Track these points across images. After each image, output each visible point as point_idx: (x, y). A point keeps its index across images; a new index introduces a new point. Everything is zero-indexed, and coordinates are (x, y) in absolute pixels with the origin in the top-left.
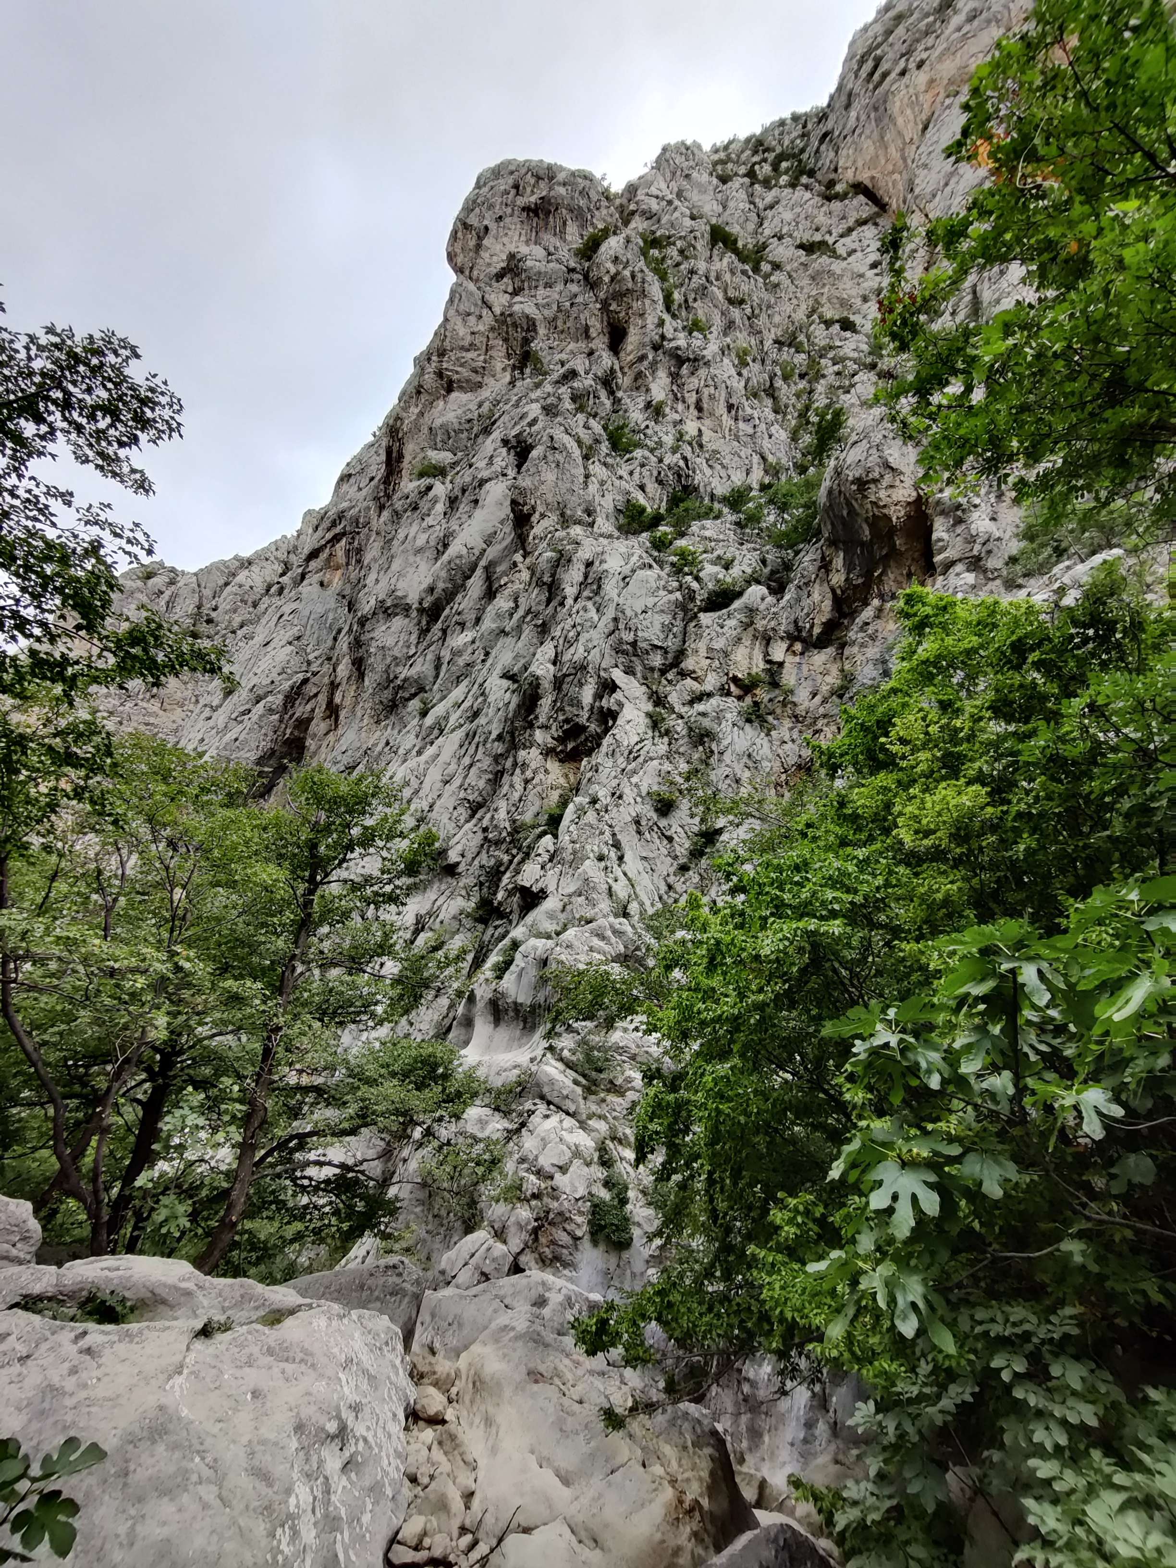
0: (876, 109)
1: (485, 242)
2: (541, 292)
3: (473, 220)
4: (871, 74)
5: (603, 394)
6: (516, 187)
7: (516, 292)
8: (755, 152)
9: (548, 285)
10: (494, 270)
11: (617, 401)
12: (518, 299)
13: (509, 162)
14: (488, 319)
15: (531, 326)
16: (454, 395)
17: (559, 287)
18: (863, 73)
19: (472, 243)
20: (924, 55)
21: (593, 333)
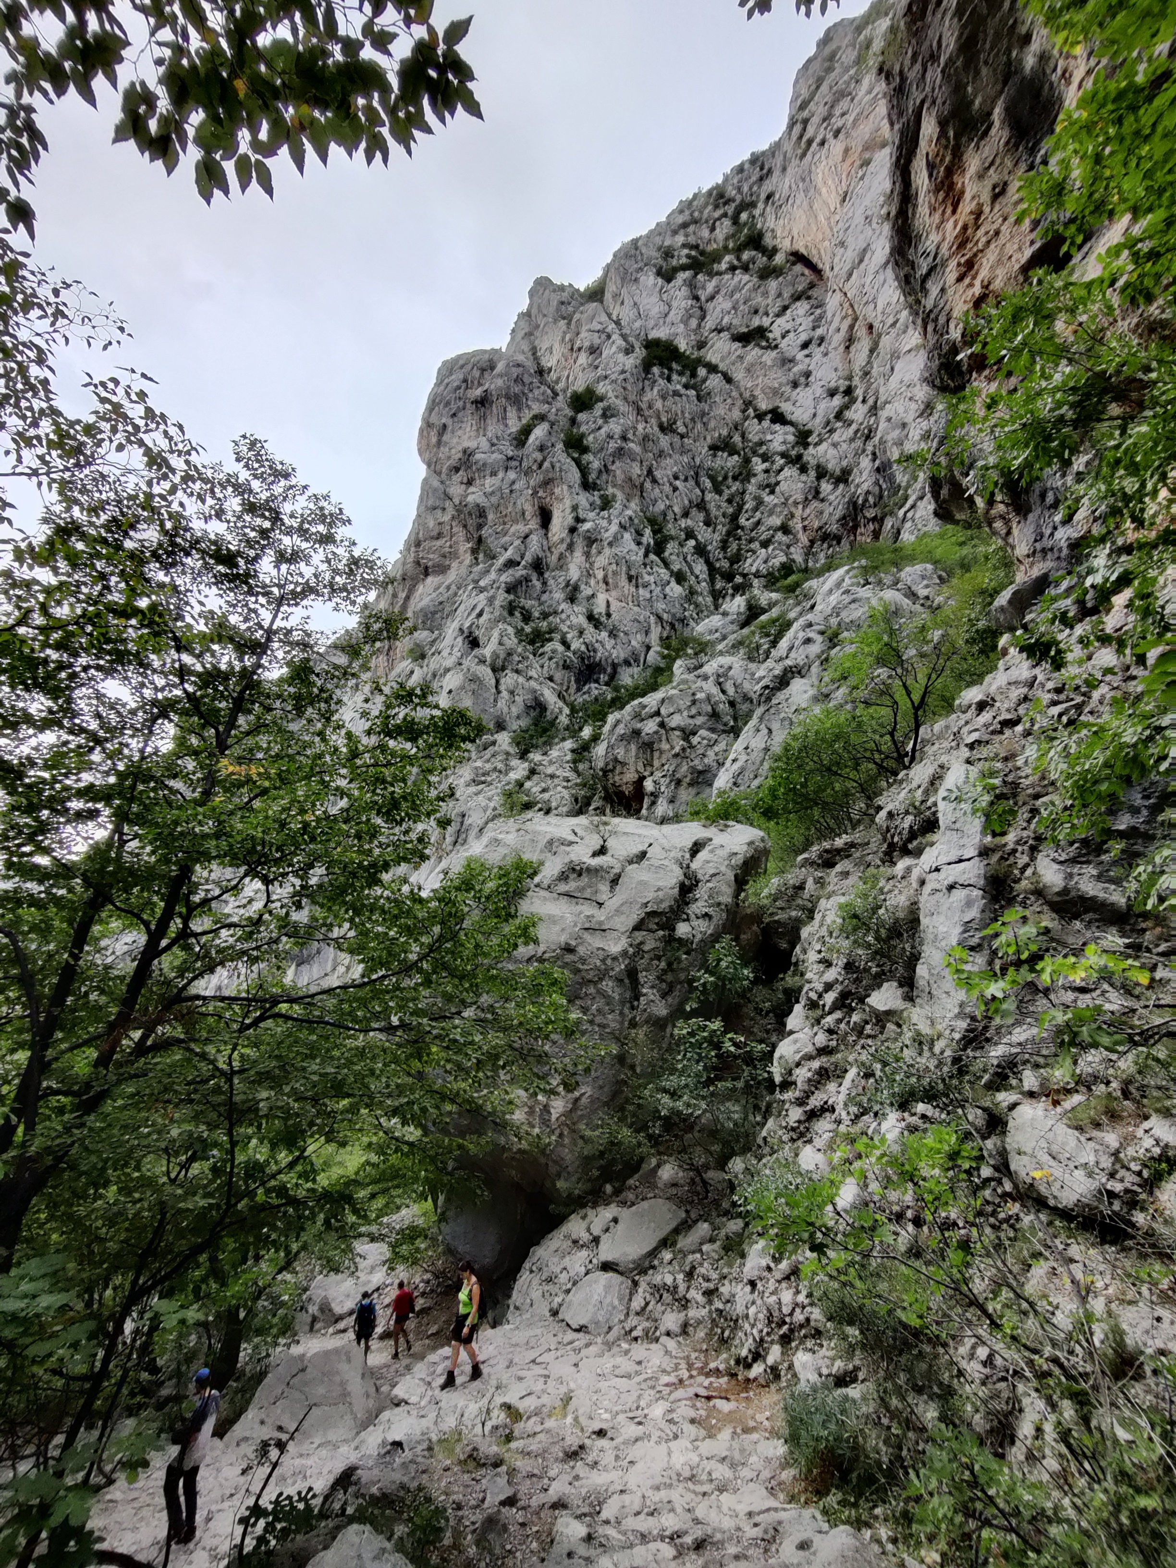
0: (803, 180)
1: (445, 438)
2: (489, 481)
3: (434, 419)
4: (801, 137)
5: (534, 577)
6: (465, 381)
7: (470, 483)
8: (716, 207)
9: (494, 474)
10: (452, 462)
11: (545, 583)
12: (472, 489)
13: (459, 357)
14: (451, 512)
15: (482, 513)
16: (430, 579)
17: (501, 475)
18: (794, 137)
19: (434, 440)
20: (840, 124)
21: (528, 515)
